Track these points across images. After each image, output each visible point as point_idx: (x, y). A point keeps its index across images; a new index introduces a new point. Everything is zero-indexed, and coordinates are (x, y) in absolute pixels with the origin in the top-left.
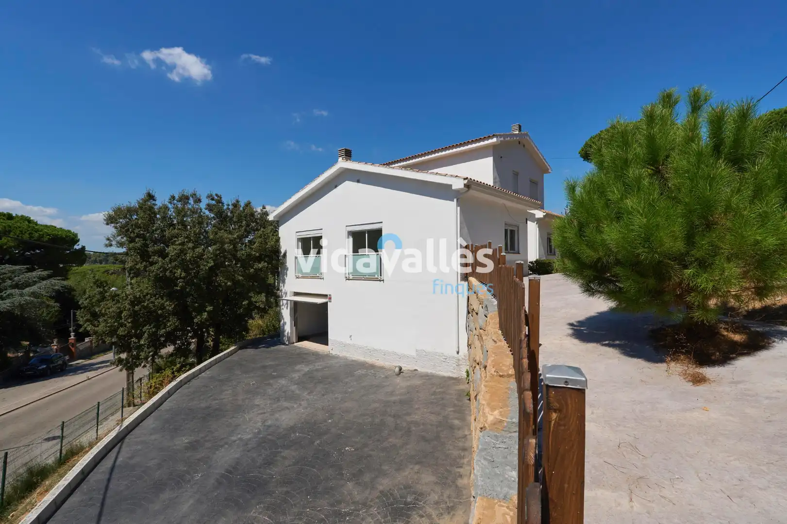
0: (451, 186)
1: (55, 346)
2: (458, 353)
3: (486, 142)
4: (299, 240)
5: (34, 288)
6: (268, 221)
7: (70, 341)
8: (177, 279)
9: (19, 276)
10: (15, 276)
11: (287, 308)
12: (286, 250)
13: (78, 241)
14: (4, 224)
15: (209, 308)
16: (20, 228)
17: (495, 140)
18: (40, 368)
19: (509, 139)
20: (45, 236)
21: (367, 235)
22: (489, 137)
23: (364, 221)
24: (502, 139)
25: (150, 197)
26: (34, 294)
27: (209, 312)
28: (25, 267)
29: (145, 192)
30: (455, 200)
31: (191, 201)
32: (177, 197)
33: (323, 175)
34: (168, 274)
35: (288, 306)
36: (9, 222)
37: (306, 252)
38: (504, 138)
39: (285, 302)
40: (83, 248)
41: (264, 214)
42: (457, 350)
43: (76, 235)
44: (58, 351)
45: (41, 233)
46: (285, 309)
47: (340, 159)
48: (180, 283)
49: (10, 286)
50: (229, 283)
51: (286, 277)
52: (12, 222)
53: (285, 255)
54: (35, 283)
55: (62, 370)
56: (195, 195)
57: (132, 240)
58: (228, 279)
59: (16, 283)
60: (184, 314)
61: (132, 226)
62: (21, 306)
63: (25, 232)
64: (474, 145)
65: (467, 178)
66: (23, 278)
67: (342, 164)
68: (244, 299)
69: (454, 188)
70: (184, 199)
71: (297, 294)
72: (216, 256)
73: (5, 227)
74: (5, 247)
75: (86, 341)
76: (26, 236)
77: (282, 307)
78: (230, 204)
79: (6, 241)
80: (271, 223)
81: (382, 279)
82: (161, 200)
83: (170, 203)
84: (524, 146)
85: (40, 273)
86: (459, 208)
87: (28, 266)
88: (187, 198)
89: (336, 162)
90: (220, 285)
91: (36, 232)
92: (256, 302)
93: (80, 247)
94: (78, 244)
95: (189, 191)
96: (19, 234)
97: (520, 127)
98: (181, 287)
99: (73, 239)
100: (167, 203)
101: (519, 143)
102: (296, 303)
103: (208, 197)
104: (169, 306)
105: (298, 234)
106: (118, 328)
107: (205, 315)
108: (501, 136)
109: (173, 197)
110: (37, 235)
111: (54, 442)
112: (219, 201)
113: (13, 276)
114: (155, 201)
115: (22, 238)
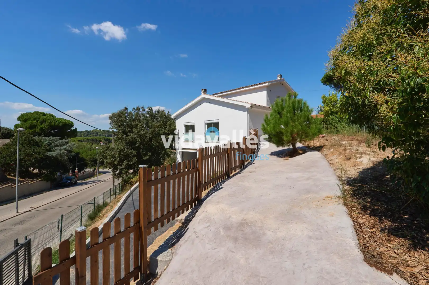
0: (245, 106)
1: (70, 173)
3: (264, 85)
4: (184, 126)
5: (65, 147)
6: (171, 118)
7: (76, 172)
8: (137, 142)
9: (57, 142)
10: (55, 142)
11: (179, 154)
13: (74, 125)
14: (43, 118)
15: (149, 154)
16: (50, 119)
17: (267, 84)
18: (68, 182)
19: (274, 83)
20: (60, 123)
21: (213, 124)
22: (265, 83)
23: (212, 119)
24: (271, 83)
25: (126, 109)
26: (65, 149)
27: (149, 156)
28: (59, 137)
29: (124, 107)
30: (247, 112)
31: (141, 110)
32: (135, 109)
33: (195, 100)
34: (133, 140)
36: (45, 117)
37: (187, 131)
38: (272, 83)
39: (178, 152)
40: (76, 129)
41: (169, 115)
43: (73, 123)
44: (72, 176)
45: (59, 122)
46: (178, 155)
47: (202, 94)
48: (138, 144)
49: (54, 146)
50: (157, 144)
52: (46, 116)
54: (64, 145)
55: (76, 184)
56: (143, 108)
57: (120, 127)
58: (157, 142)
59: (56, 145)
60: (139, 156)
61: (119, 120)
62: (60, 155)
64: (258, 86)
65: (251, 104)
66: (59, 142)
67: (203, 96)
68: (163, 151)
69: (246, 107)
70: (138, 109)
71: (183, 149)
72: (152, 133)
73: (43, 120)
74: (44, 129)
75: (81, 172)
76: (53, 124)
77: (177, 154)
78: (156, 111)
79: (44, 126)
80: (172, 119)
82: (130, 110)
83: (133, 111)
84: (283, 84)
85: (65, 140)
86: (248, 115)
87: (60, 137)
88: (140, 109)
89: (201, 95)
90: (153, 145)
91: (56, 121)
92: (168, 152)
93: (74, 128)
95: (141, 106)
96: (50, 122)
97: (281, 75)
98: (138, 145)
99: (72, 125)
100: (132, 111)
101: (280, 83)
102: (183, 152)
103: (148, 108)
104: (134, 153)
105: (184, 124)
106: (114, 161)
107: (148, 157)
108: (270, 82)
109: (134, 109)
110: (57, 123)
111: (92, 204)
112: (152, 110)
113: (55, 141)
114: (128, 110)
115: (51, 125)
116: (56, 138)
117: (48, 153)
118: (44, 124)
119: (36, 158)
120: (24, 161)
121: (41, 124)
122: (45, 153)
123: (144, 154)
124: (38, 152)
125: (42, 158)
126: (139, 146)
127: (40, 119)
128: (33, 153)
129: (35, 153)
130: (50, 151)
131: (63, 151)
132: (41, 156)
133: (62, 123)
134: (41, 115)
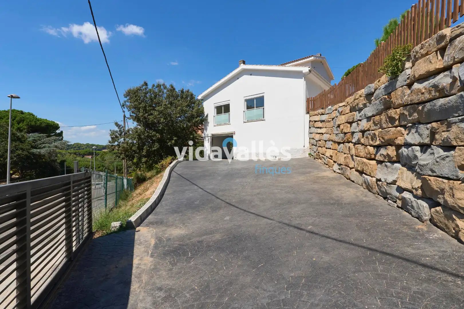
2: (304, 146)
3: (308, 59)
4: (215, 107)
5: (56, 144)
8: (160, 124)
9: (44, 139)
10: (42, 139)
11: (208, 142)
12: (208, 114)
13: (59, 127)
14: (20, 116)
15: (175, 138)
16: (29, 118)
17: (312, 58)
19: (318, 58)
20: (43, 123)
21: (255, 100)
22: (310, 57)
23: (253, 93)
24: (315, 58)
25: (146, 84)
26: (56, 147)
28: (45, 135)
30: (303, 78)
32: (156, 86)
33: (232, 73)
35: (209, 141)
36: (23, 115)
37: (220, 113)
39: (207, 138)
40: (62, 132)
42: (304, 145)
45: (41, 122)
49: (40, 144)
51: (208, 127)
53: (207, 116)
54: (53, 142)
56: (164, 85)
59: (43, 142)
62: (50, 153)
63: (32, 121)
64: (302, 61)
66: (46, 140)
67: (242, 66)
69: (303, 72)
73: (21, 118)
74: (21, 129)
76: (33, 123)
77: (205, 142)
80: (199, 100)
81: (264, 120)
82: (150, 86)
84: (323, 64)
85: (54, 138)
86: (305, 82)
88: (161, 86)
89: (239, 66)
91: (38, 121)
93: (60, 131)
94: (59, 129)
96: (29, 121)
97: (321, 55)
99: (57, 126)
101: (321, 62)
102: (212, 140)
105: (215, 105)
107: (173, 141)
109: (154, 85)
110: (39, 123)
114: (147, 86)
115: (31, 124)
116: (42, 135)
117: (35, 150)
118: (22, 123)
119: (19, 155)
120: (3, 158)
121: (18, 124)
122: (30, 149)
123: (168, 139)
124: (22, 149)
125: (26, 155)
126: (163, 128)
127: (17, 118)
128: (14, 149)
129: (17, 150)
130: (35, 148)
131: (53, 148)
132: (25, 153)
133: (45, 123)
134: (18, 113)
